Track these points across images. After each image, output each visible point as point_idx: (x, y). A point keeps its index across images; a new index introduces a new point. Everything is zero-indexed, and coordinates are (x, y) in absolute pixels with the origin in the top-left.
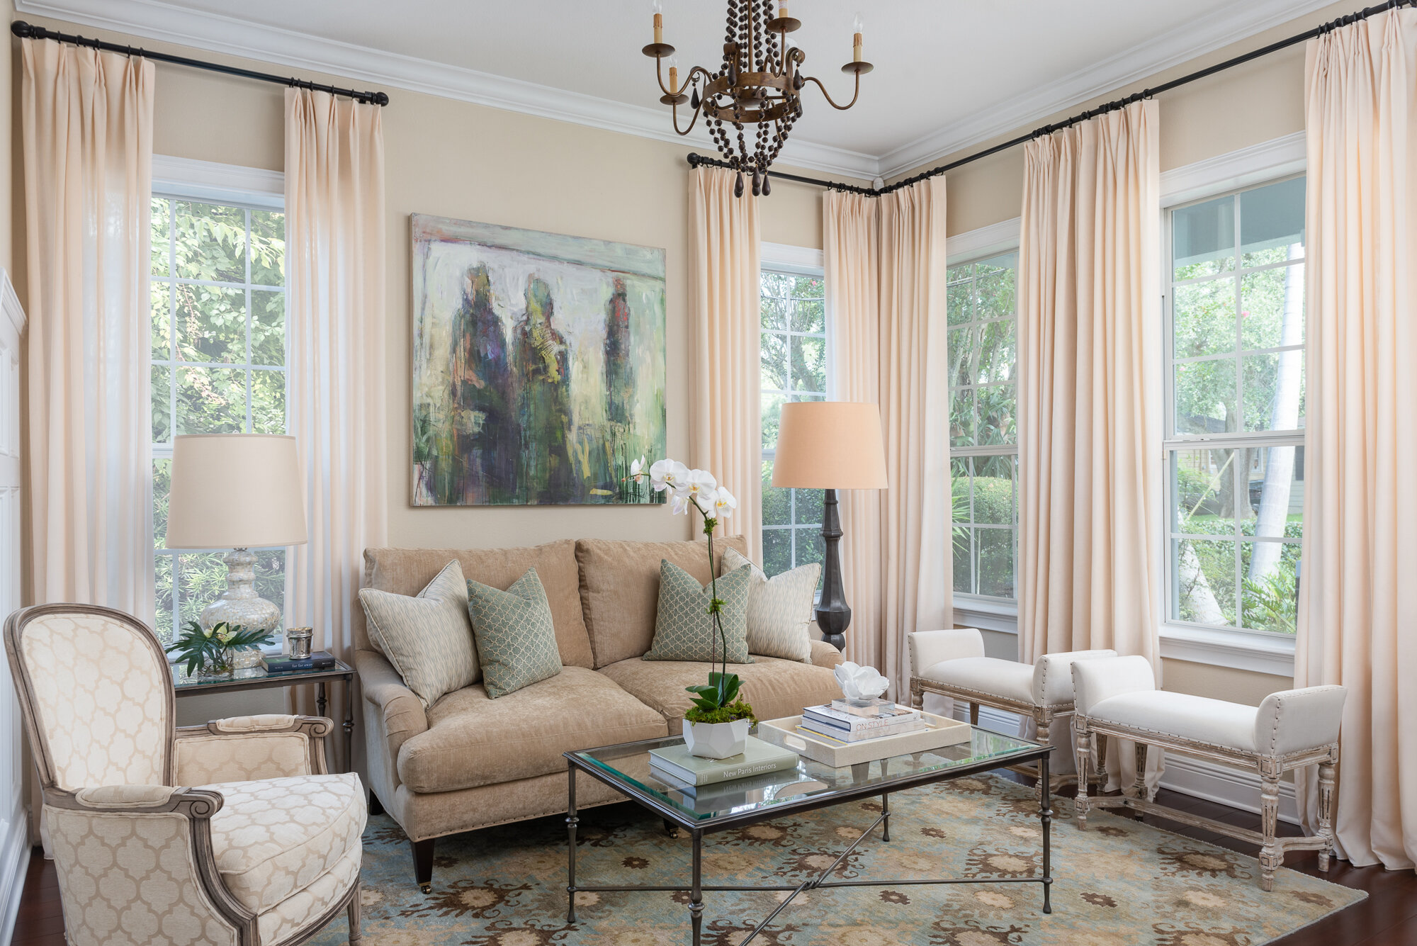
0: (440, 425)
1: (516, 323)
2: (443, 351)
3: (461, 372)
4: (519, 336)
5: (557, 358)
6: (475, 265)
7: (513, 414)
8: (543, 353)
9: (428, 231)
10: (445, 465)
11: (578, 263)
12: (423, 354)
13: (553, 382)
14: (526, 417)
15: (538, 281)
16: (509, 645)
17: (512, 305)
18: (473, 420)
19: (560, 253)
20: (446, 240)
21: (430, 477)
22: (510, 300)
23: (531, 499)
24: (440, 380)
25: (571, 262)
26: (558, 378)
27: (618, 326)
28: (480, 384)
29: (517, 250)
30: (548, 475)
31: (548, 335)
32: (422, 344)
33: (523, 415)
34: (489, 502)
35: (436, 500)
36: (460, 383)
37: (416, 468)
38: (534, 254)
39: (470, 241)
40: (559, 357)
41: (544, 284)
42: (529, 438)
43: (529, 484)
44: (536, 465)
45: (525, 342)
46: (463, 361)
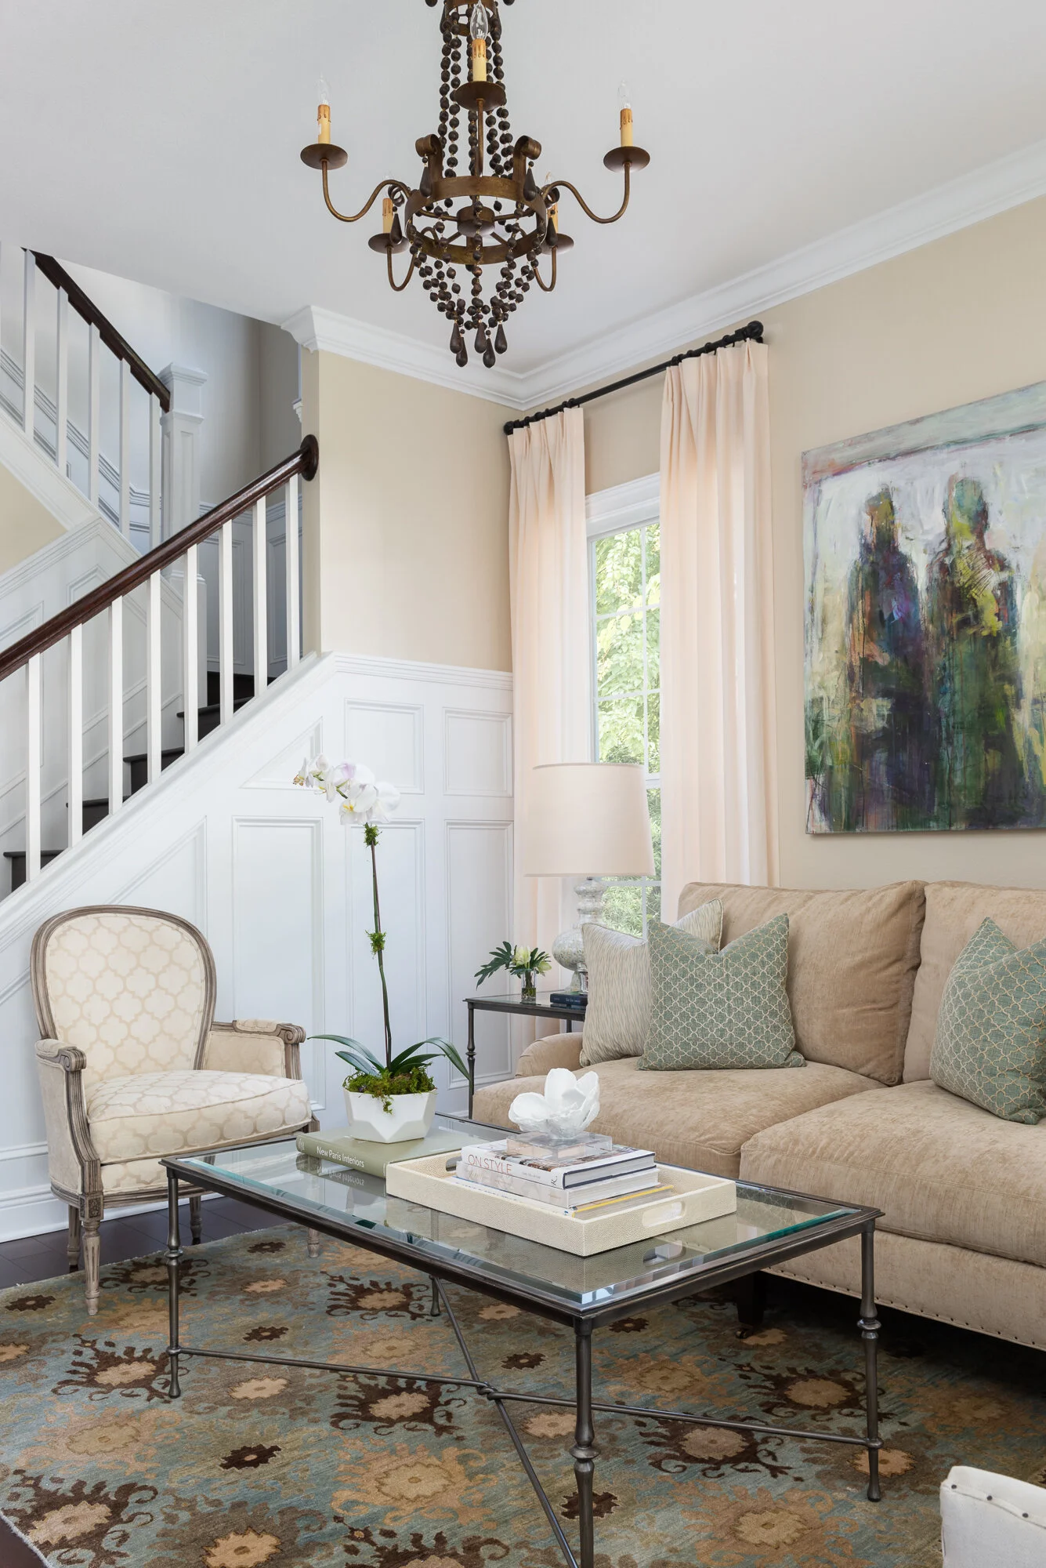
0: (835, 724)
1: (932, 557)
2: (838, 624)
3: (859, 648)
4: (936, 575)
5: (995, 595)
6: (875, 491)
7: (929, 695)
8: (974, 592)
9: (818, 469)
10: (841, 777)
11: (1029, 429)
12: (814, 632)
13: (990, 635)
14: (948, 697)
15: (963, 482)
17: (925, 533)
18: (877, 711)
19: (1001, 424)
20: (839, 472)
21: (824, 794)
22: (923, 527)
23: (956, 820)
24: (836, 662)
25: (1014, 433)
26: (999, 625)
28: (883, 659)
29: (933, 447)
30: (982, 783)
31: (981, 562)
32: (813, 621)
33: (945, 693)
34: (897, 827)
35: (832, 825)
36: (858, 663)
37: (809, 784)
38: (956, 443)
39: (868, 460)
40: (999, 592)
41: (974, 483)
42: (953, 727)
43: (953, 798)
44: (965, 768)
45: (946, 581)
46: (862, 632)
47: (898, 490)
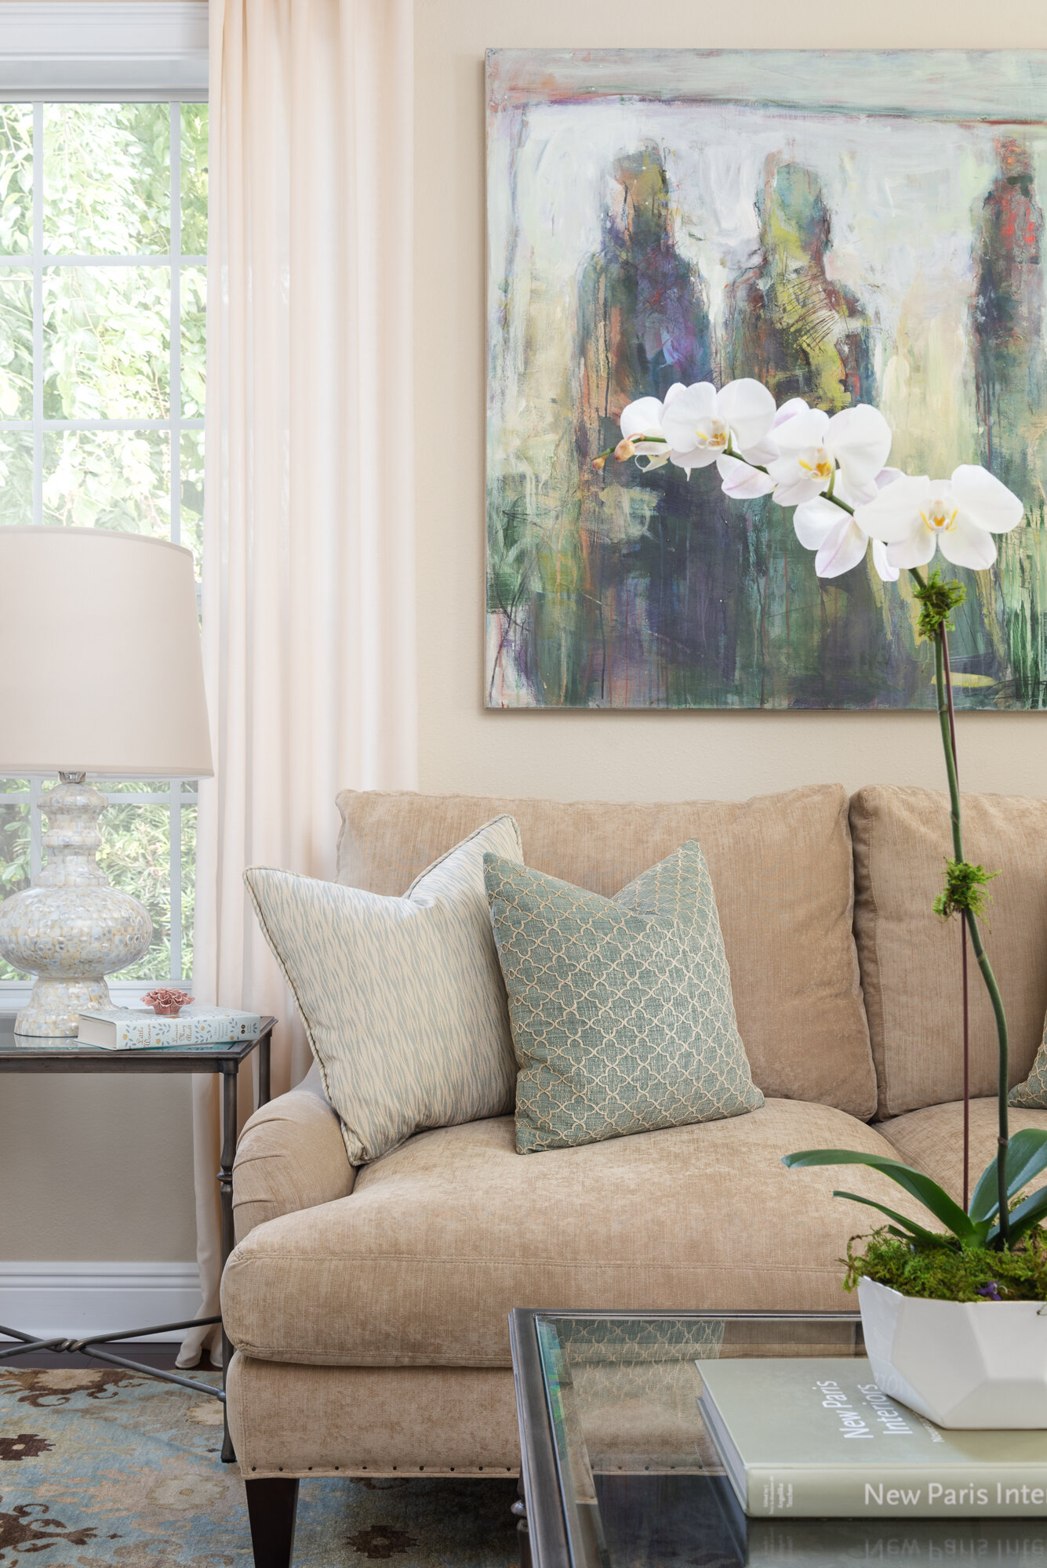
0: (549, 523)
1: (734, 275)
2: (556, 353)
3: (598, 400)
4: (743, 303)
5: (840, 352)
6: (633, 148)
8: (805, 341)
9: (521, 83)
10: (560, 615)
11: (899, 114)
12: (509, 362)
15: (789, 168)
16: (572, 1022)
17: (722, 232)
18: (629, 506)
19: (854, 94)
20: (564, 99)
21: (525, 643)
22: (718, 223)
23: (772, 694)
24: (549, 419)
25: (873, 114)
26: (843, 399)
27: (1010, 258)
29: (737, 102)
30: (816, 638)
31: (818, 297)
32: (506, 341)
34: (667, 700)
35: (539, 694)
36: (596, 425)
37: (494, 621)
38: (779, 104)
39: (620, 93)
40: (846, 349)
41: (807, 173)
42: (769, 547)
43: (767, 659)
44: (788, 613)
45: (758, 318)
46: (603, 373)
47: (677, 155)
